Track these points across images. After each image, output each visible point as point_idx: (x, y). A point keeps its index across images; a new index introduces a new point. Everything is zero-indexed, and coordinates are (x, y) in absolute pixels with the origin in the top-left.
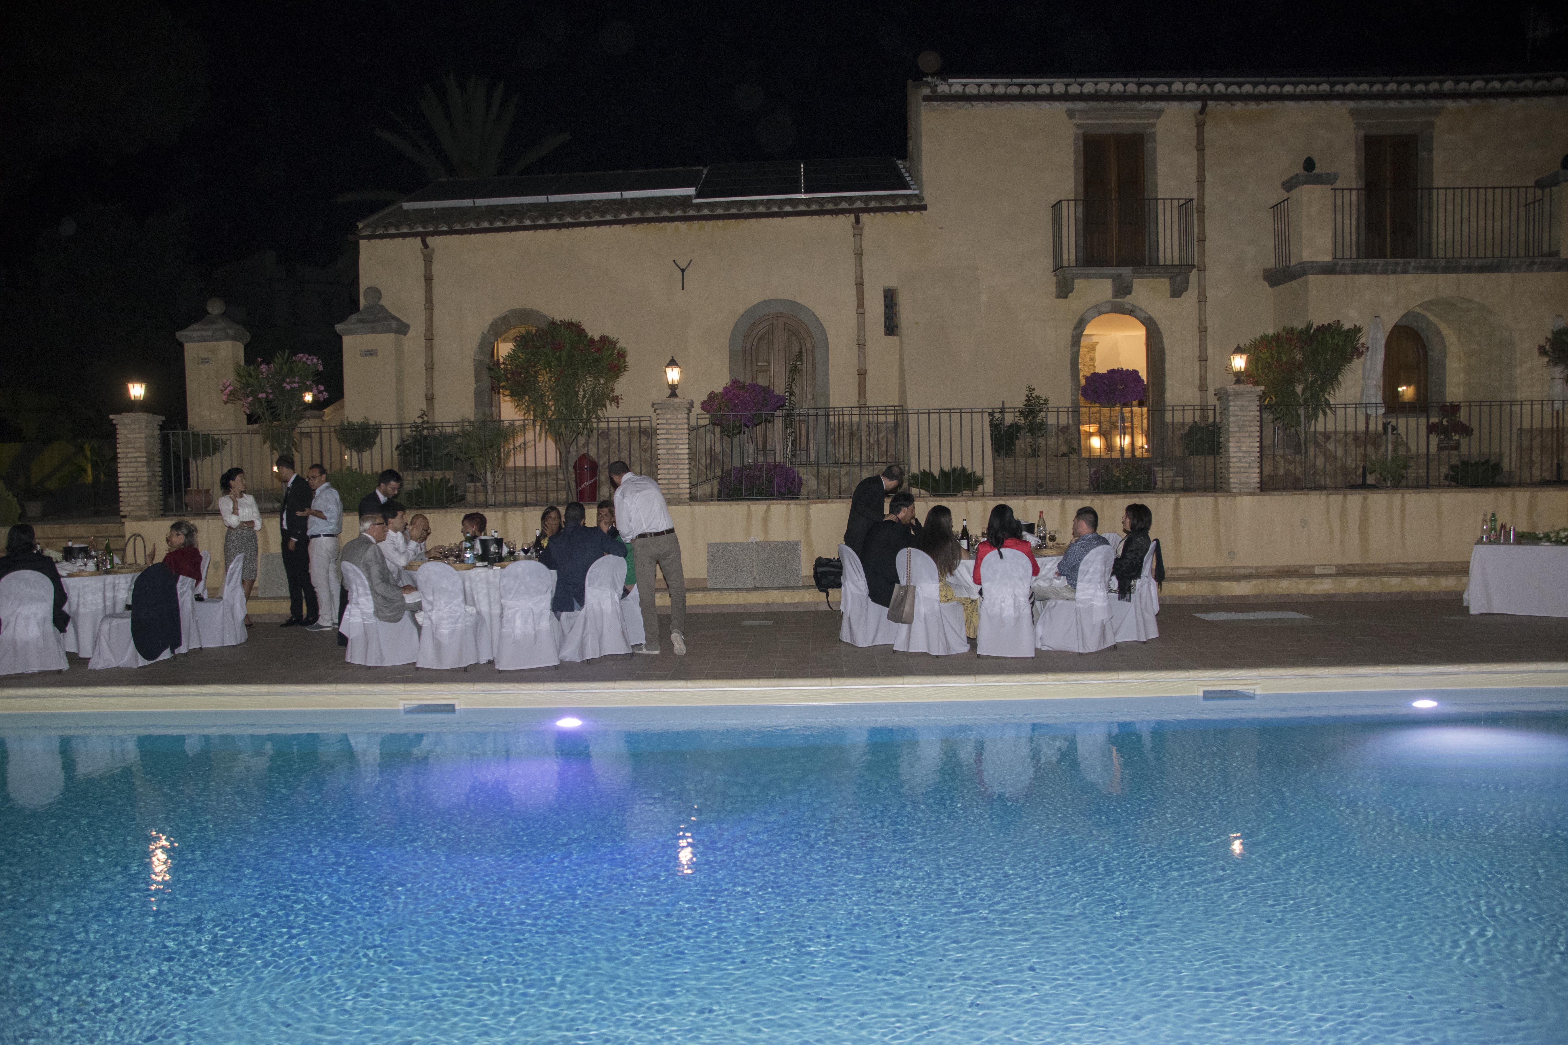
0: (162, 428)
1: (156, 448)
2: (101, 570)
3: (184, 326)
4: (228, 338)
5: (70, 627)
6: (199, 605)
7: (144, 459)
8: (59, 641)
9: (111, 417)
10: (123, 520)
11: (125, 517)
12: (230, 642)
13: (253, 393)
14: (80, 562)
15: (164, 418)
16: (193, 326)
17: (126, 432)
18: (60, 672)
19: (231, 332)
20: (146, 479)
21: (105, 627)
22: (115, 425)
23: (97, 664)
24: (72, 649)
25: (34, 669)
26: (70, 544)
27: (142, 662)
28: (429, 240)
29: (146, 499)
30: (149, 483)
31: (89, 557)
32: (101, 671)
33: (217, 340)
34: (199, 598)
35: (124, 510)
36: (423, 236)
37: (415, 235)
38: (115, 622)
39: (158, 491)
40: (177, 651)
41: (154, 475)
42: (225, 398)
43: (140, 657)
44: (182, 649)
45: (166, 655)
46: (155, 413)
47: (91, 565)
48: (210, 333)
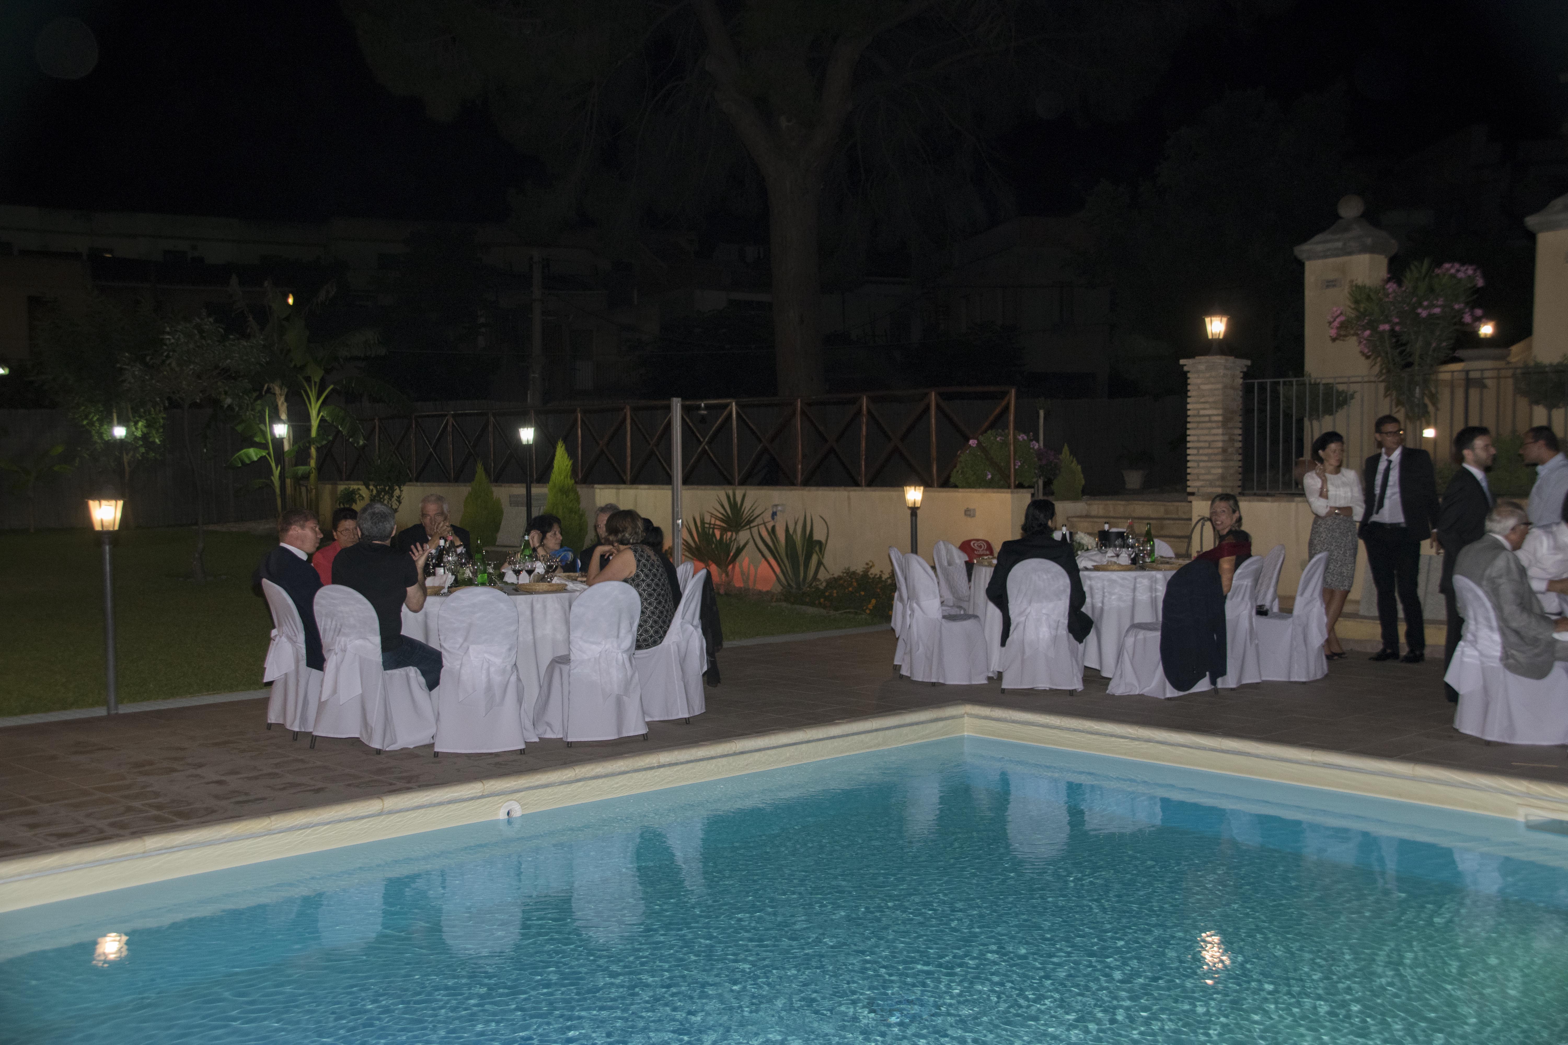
0: (1246, 375)
1: (1237, 404)
2: (1136, 563)
3: (1306, 237)
4: (1364, 249)
5: (1092, 637)
6: (1263, 620)
7: (1220, 418)
8: (1074, 653)
9: (1182, 362)
10: (1190, 498)
11: (1193, 494)
12: (1299, 676)
13: (1372, 325)
14: (1110, 553)
15: (1249, 363)
16: (1318, 238)
17: (1199, 381)
18: (1072, 693)
19: (1369, 241)
20: (1220, 444)
21: (1130, 641)
22: (1186, 373)
23: (1117, 688)
24: (1093, 664)
25: (1043, 684)
26: (1106, 527)
27: (1171, 692)
29: (1220, 471)
30: (1224, 450)
31: (1125, 545)
32: (1121, 698)
33: (1350, 253)
34: (1262, 612)
35: (1193, 485)
38: (1141, 634)
39: (1236, 462)
40: (1220, 683)
41: (1231, 440)
42: (1333, 332)
43: (1168, 685)
44: (1229, 681)
45: (1203, 685)
46: (1239, 356)
47: (1124, 558)
48: (1340, 244)
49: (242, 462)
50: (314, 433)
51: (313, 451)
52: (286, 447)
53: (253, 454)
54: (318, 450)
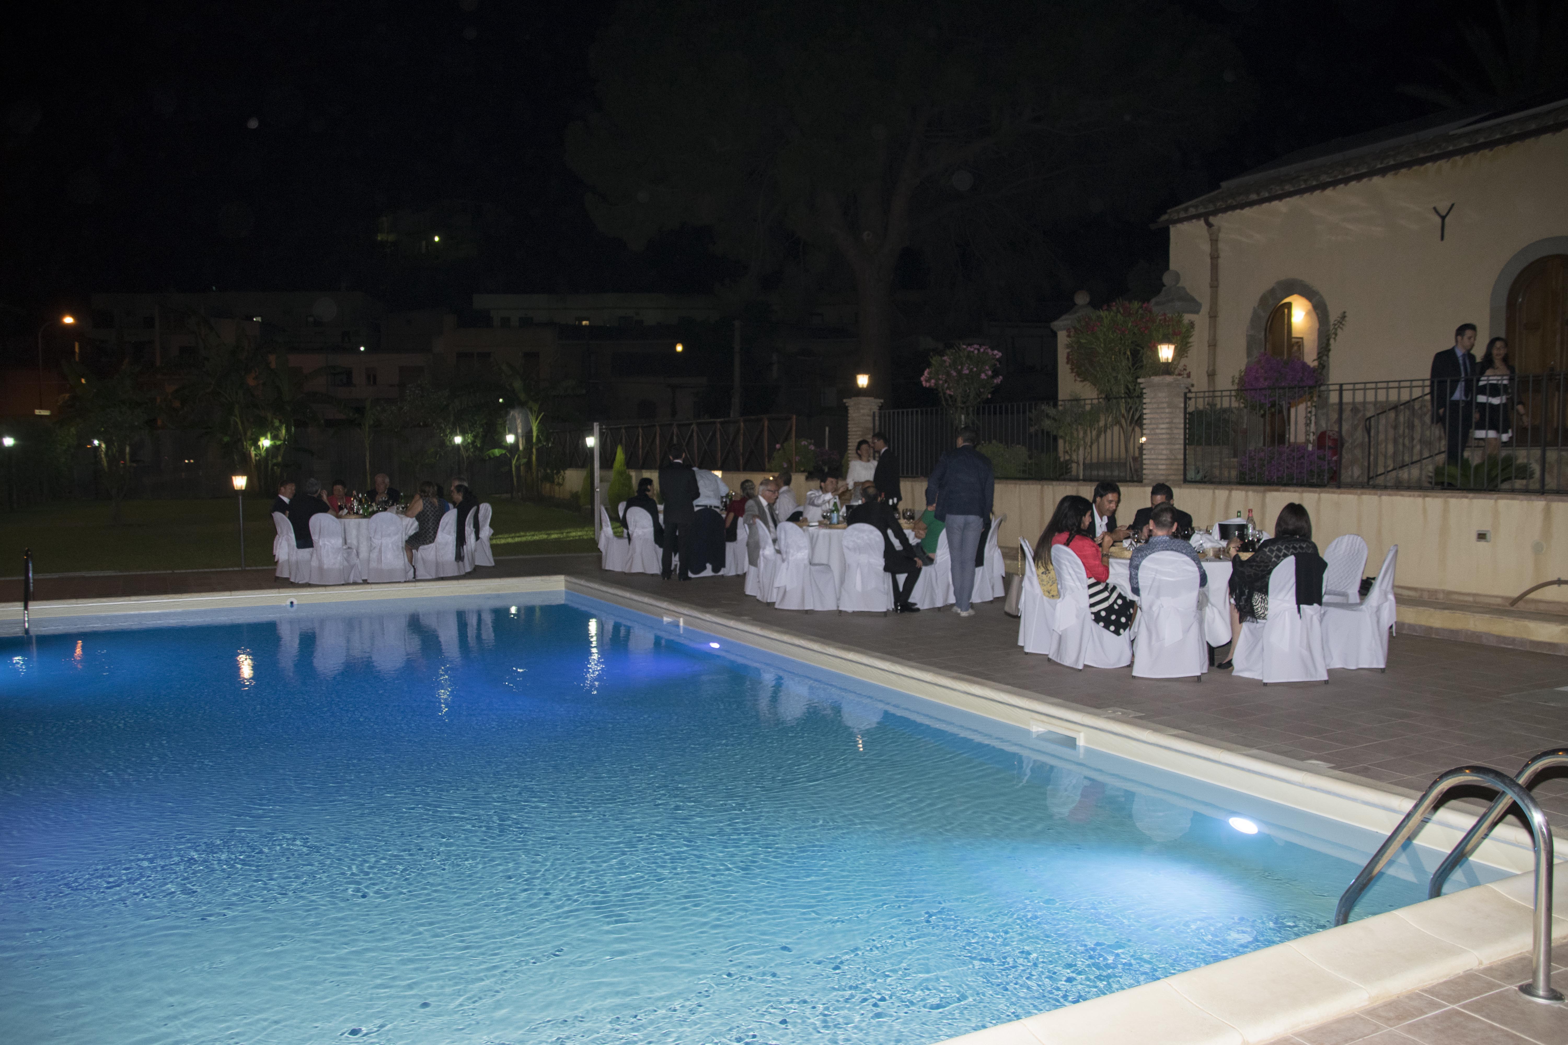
3: (1056, 318)
16: (1064, 317)
17: (855, 410)
22: (847, 407)
28: (1212, 219)
36: (1205, 216)
37: (1197, 217)
46: (876, 397)
49: (490, 457)
50: (534, 440)
51: (534, 450)
52: (521, 448)
53: (497, 452)
54: (537, 450)
